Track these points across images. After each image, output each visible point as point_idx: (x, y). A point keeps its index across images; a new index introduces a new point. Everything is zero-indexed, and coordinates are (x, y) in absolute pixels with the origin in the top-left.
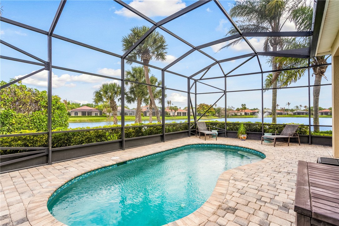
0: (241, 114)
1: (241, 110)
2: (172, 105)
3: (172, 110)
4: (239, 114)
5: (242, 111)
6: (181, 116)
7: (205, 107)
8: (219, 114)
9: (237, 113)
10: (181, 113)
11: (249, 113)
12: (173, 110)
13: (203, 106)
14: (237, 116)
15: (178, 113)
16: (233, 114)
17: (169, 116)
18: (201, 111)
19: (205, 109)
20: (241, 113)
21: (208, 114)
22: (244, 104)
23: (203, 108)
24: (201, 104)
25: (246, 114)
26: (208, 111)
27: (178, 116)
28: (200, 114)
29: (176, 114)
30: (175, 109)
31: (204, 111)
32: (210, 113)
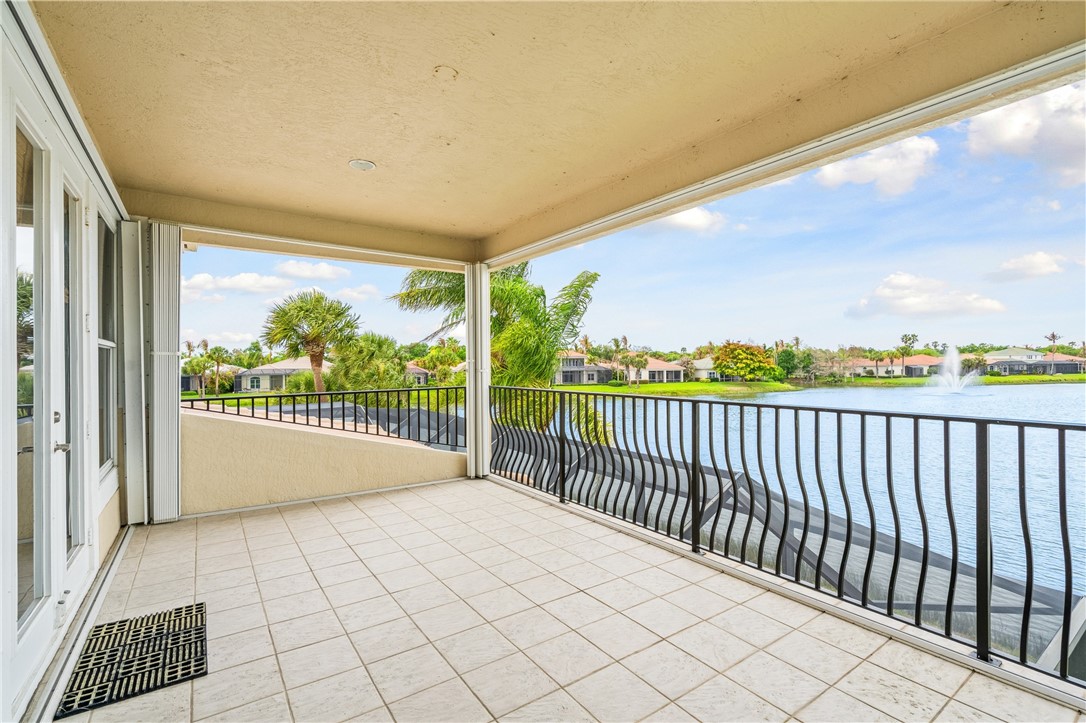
0: (887, 372)
1: (888, 360)
2: (630, 352)
3: (627, 367)
4: (882, 372)
5: (892, 362)
6: (661, 381)
7: (739, 354)
8: (808, 372)
9: (874, 370)
10: (668, 381)
11: (921, 370)
12: (631, 367)
13: (736, 350)
14: (873, 381)
15: (652, 375)
16: (860, 371)
17: (621, 385)
18: (729, 367)
19: (742, 359)
20: (890, 369)
22: (910, 333)
23: (735, 357)
24: (729, 344)
25: (909, 371)
26: (752, 367)
27: (654, 382)
28: (727, 376)
29: (645, 376)
30: (639, 362)
31: (738, 368)
32: (759, 374)
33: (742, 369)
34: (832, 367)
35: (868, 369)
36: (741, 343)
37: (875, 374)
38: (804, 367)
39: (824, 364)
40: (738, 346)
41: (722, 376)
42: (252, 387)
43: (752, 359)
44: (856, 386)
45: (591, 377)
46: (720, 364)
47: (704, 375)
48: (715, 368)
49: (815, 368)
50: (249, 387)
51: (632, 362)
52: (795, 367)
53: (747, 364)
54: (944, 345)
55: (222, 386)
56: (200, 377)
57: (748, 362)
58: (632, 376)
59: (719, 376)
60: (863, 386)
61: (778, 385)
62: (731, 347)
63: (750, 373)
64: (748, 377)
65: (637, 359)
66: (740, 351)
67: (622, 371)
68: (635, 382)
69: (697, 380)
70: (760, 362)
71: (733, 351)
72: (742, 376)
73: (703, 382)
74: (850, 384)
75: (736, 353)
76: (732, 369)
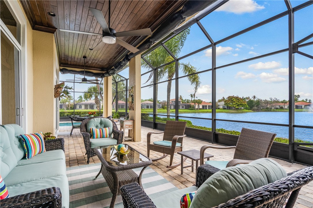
2: (196, 99)
3: (195, 103)
4: (286, 107)
6: (207, 109)
8: (258, 107)
9: (283, 106)
10: (207, 106)
11: (302, 106)
12: (196, 103)
14: (282, 110)
15: (203, 106)
16: (278, 107)
17: (193, 109)
18: (230, 104)
19: (235, 101)
21: (238, 107)
23: (232, 101)
24: (230, 96)
26: (238, 104)
27: (204, 109)
28: (229, 107)
29: (201, 107)
30: (199, 102)
31: (233, 104)
32: (241, 107)
33: (234, 104)
34: (267, 105)
35: (281, 106)
36: (234, 96)
37: (284, 108)
38: (256, 106)
39: (264, 105)
40: (233, 97)
41: (227, 107)
42: (80, 108)
43: (238, 101)
44: (276, 111)
45: (183, 107)
46: (227, 103)
47: (221, 107)
48: (225, 105)
49: (261, 106)
50: (79, 108)
51: (196, 102)
52: (253, 106)
53: (236, 103)
54: (310, 100)
55: (71, 107)
56: (65, 105)
57: (237, 102)
58: (197, 107)
59: (226, 108)
60: (279, 111)
61: (247, 111)
62: (231, 97)
63: (237, 106)
64: (237, 107)
65: (198, 101)
66: (234, 99)
67: (193, 105)
68: (197, 109)
69: (219, 109)
70: (241, 102)
71: (231, 98)
72: (235, 107)
73: (221, 109)
74: (274, 111)
75: (232, 99)
76: (231, 105)
